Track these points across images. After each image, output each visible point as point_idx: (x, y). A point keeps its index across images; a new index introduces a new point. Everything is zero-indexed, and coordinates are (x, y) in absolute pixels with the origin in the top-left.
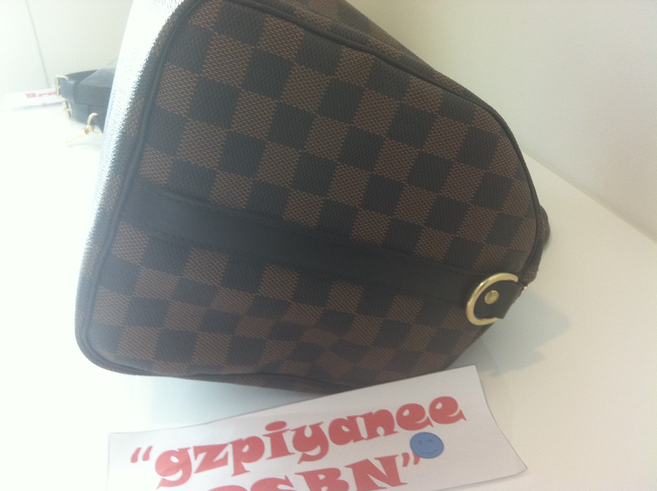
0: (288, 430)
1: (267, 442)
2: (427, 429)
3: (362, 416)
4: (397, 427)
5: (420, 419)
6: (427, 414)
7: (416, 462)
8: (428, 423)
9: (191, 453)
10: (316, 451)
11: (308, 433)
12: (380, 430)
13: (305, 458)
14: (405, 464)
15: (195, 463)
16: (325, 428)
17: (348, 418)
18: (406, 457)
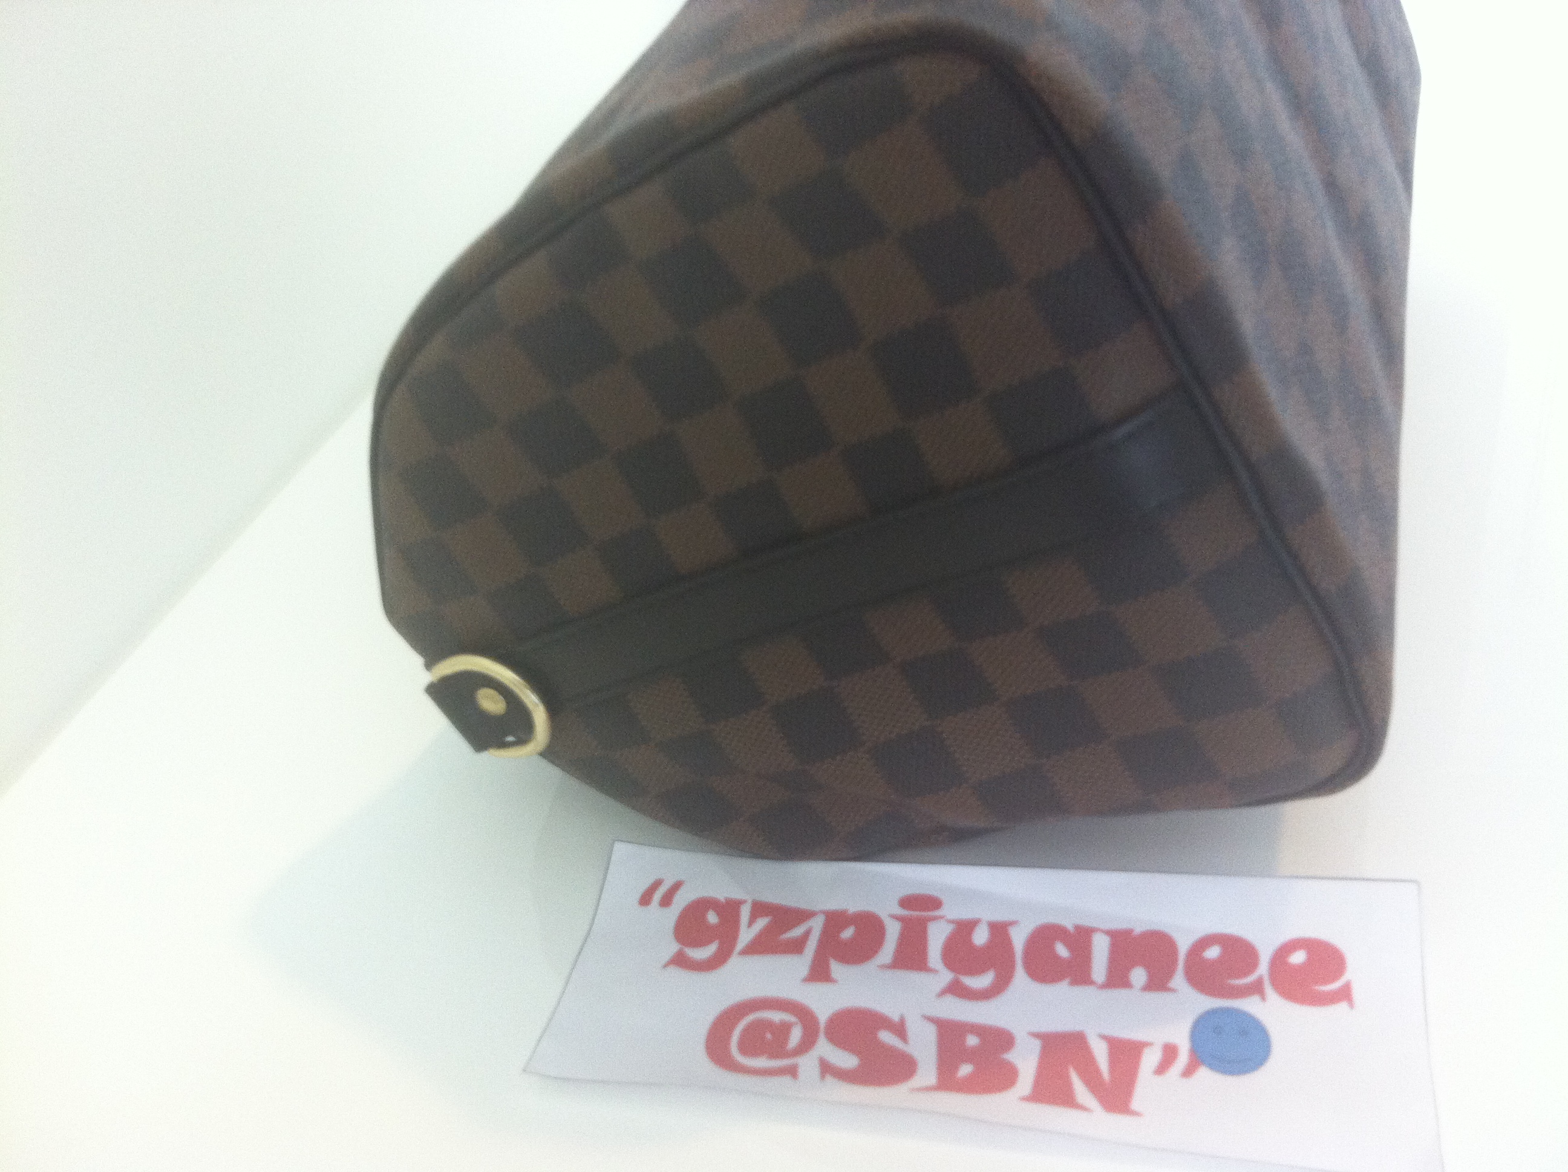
0: (941, 917)
1: (893, 931)
2: (1250, 1005)
3: (1109, 933)
4: (1179, 980)
5: (1239, 977)
6: (1263, 969)
7: (1188, 1072)
8: (1257, 989)
9: (745, 912)
10: (983, 981)
11: (981, 937)
12: (1139, 976)
13: (956, 990)
14: (1162, 1068)
15: (746, 935)
16: (1019, 939)
17: (1078, 928)
18: (1170, 1053)
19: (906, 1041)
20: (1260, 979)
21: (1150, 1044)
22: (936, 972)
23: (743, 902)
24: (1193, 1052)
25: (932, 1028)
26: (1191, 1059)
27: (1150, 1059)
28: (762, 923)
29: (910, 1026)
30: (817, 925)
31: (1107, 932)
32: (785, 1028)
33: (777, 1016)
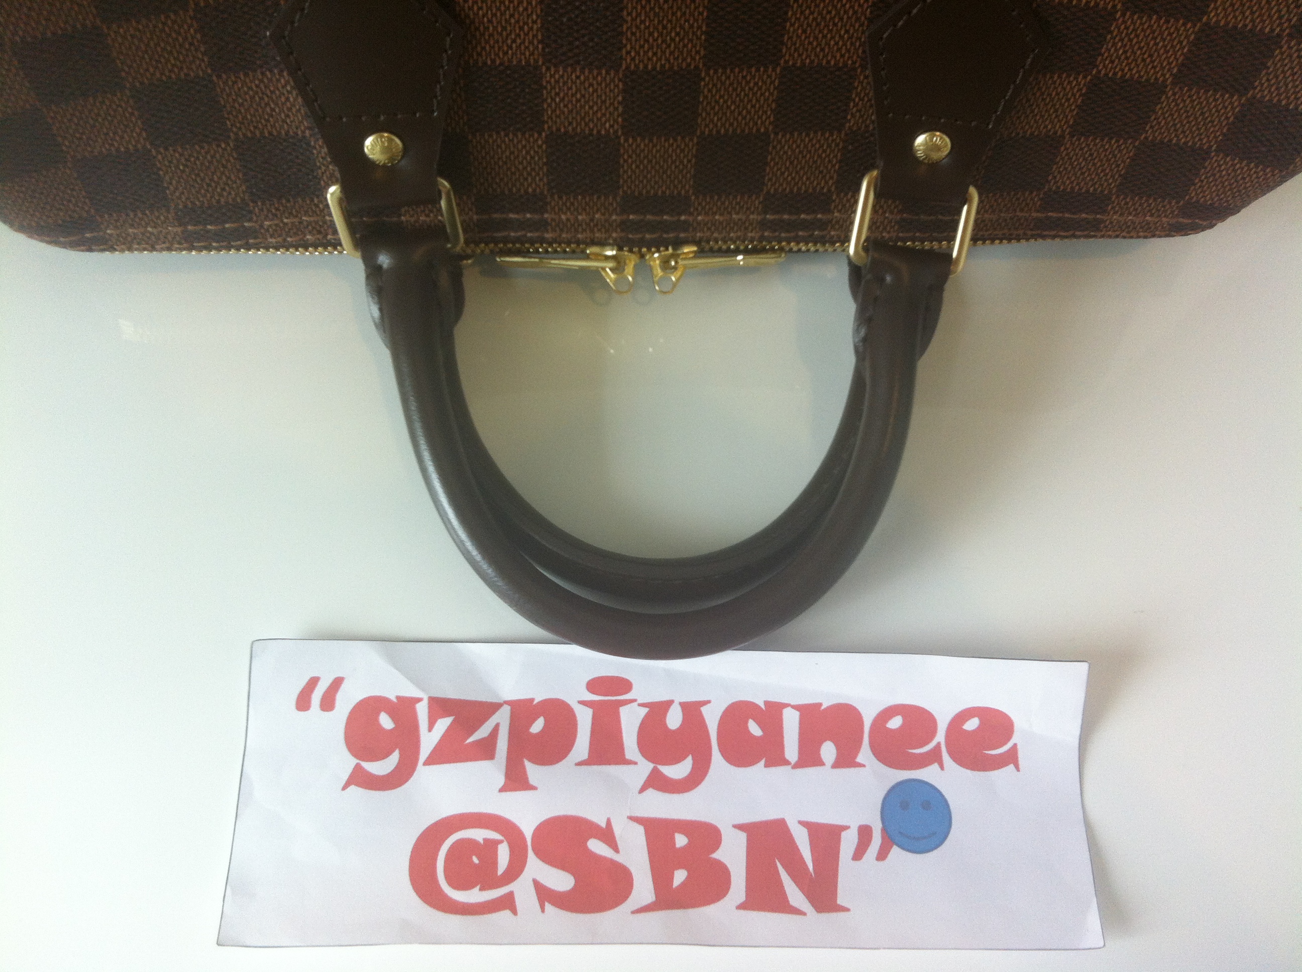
0: (633, 701)
1: (584, 719)
2: (929, 774)
4: (865, 755)
5: (921, 746)
6: (940, 737)
8: (934, 757)
9: (422, 710)
10: (681, 770)
11: (674, 719)
12: (828, 751)
13: (656, 782)
14: (858, 855)
15: (429, 740)
16: (712, 717)
17: (767, 703)
18: (865, 833)
19: (616, 850)
20: (939, 744)
21: (846, 828)
22: (636, 763)
23: (419, 700)
24: (884, 830)
25: (640, 830)
26: (883, 838)
27: (848, 842)
28: (443, 724)
29: (617, 831)
30: (502, 718)
31: (796, 707)
32: (491, 846)
33: (479, 835)
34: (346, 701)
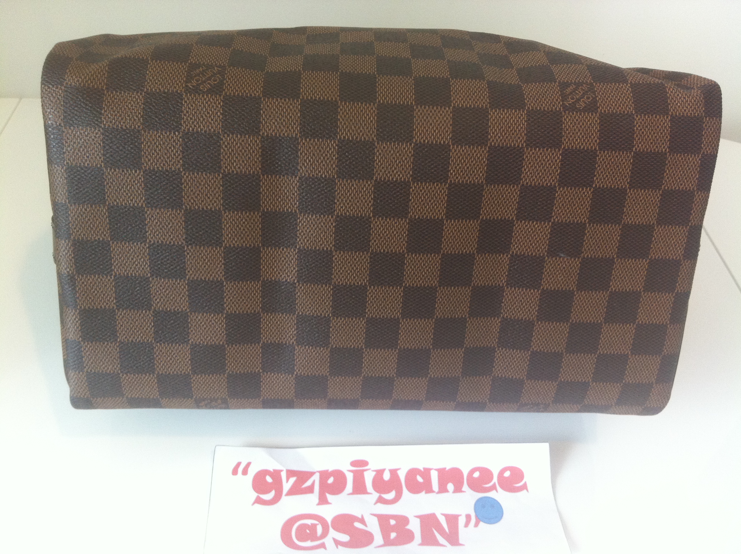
0: (369, 469)
1: (350, 477)
2: (492, 494)
4: (465, 487)
5: (488, 483)
6: (495, 480)
7: (476, 525)
8: (494, 488)
9: (284, 475)
10: (391, 496)
11: (387, 476)
12: (450, 487)
13: (381, 500)
14: (467, 525)
15: (287, 486)
16: (402, 475)
17: (424, 469)
18: (468, 517)
19: (366, 526)
20: (495, 484)
21: (460, 515)
22: (371, 494)
23: (282, 471)
24: (476, 516)
25: (376, 519)
26: (476, 519)
27: (462, 521)
28: (293, 480)
29: (366, 519)
30: (316, 478)
31: (436, 470)
32: (314, 526)
33: (309, 522)
34: (252, 471)
